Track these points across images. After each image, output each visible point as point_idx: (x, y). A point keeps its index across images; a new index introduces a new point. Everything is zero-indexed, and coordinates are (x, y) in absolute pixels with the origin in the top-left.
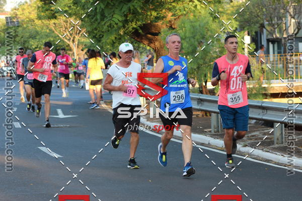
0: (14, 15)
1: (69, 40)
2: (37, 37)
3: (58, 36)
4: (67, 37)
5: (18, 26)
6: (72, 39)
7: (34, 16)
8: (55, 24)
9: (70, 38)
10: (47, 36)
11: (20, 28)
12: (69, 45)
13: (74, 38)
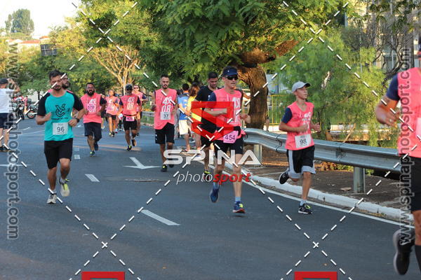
0: (52, 43)
1: (117, 72)
2: (79, 69)
3: (104, 67)
4: (115, 70)
5: (55, 56)
6: (120, 71)
7: (75, 44)
8: (100, 53)
9: (118, 71)
10: (89, 67)
11: (57, 59)
12: (116, 79)
13: (123, 70)
